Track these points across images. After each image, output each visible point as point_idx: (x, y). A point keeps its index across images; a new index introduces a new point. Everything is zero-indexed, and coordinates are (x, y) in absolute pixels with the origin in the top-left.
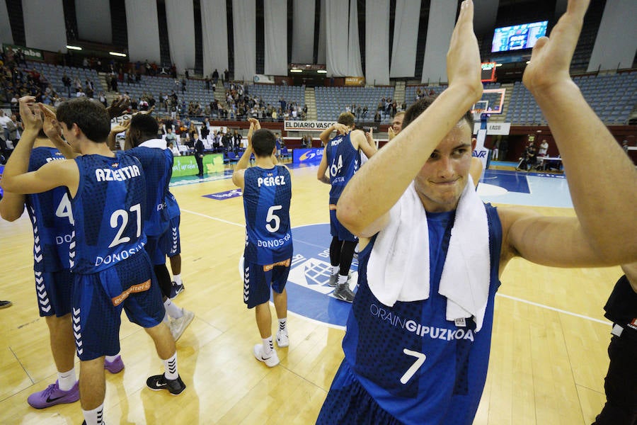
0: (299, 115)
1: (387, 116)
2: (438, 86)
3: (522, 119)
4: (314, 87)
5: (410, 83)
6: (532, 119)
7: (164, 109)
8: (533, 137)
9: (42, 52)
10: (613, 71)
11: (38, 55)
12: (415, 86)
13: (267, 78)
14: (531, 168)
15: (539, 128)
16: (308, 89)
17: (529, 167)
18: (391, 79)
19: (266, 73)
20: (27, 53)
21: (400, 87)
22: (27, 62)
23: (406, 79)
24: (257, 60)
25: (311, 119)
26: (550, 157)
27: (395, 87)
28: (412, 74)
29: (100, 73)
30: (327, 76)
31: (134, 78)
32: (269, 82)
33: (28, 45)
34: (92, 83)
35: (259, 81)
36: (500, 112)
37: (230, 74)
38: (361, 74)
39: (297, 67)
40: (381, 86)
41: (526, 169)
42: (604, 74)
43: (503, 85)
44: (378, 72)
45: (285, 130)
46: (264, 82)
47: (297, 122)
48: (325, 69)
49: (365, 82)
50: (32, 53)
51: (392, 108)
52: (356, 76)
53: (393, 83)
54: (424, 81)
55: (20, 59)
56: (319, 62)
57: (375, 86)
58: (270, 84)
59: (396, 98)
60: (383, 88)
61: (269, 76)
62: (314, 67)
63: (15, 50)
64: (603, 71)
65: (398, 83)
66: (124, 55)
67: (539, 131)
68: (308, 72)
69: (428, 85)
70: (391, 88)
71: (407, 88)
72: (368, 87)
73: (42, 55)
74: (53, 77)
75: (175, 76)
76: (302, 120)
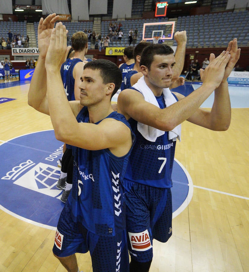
0: (22, 44)
2: (124, 20)
4: (33, 22)
5: (104, 18)
6: (192, 44)
8: (193, 56)
10: (243, 8)
12: (108, 21)
14: (194, 78)
15: (197, 49)
16: (28, 24)
17: (192, 78)
18: (90, 16)
21: (97, 21)
23: (102, 16)
25: (32, 46)
27: (93, 21)
28: (105, 12)
30: (43, 14)
36: (171, 38)
38: (68, 13)
39: (19, 7)
40: (84, 21)
41: (191, 79)
42: (238, 11)
43: (170, 19)
45: (13, 55)
47: (22, 49)
48: (41, 9)
49: (71, 18)
51: (92, 37)
52: (64, 13)
53: (92, 18)
54: (114, 16)
56: (36, 4)
57: (79, 21)
59: (94, 30)
62: (33, 8)
64: (237, 9)
65: (96, 19)
67: (197, 52)
68: (28, 11)
69: (117, 20)
70: (91, 22)
71: (102, 22)
72: (73, 21)
76: (25, 47)
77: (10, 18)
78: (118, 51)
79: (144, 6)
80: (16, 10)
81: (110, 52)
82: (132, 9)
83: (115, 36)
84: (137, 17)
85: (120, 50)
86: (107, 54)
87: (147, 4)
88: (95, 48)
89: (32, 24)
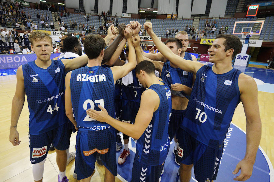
2: (218, 19)
3: (270, 38)
4: (150, 19)
5: (202, 17)
7: (78, 29)
9: (30, 3)
11: (28, 4)
12: (205, 19)
13: (128, 15)
16: (147, 20)
18: (192, 16)
19: (127, 12)
20: (24, 4)
21: (197, 20)
22: (23, 8)
23: (200, 16)
24: (123, 6)
28: (204, 13)
29: (53, 13)
30: (158, 14)
35: (124, 16)
36: (259, 34)
37: (110, 13)
39: (143, 9)
40: (186, 19)
43: (258, 19)
44: (185, 12)
46: (126, 17)
48: (157, 10)
49: (177, 17)
50: (26, 4)
53: (193, 17)
54: (210, 16)
55: (21, 6)
56: (154, 7)
57: (183, 19)
58: (129, 18)
62: (151, 9)
63: (19, 3)
65: (195, 17)
66: (64, 4)
68: (148, 12)
69: (212, 19)
70: (192, 20)
71: (200, 20)
72: (179, 19)
73: (30, 4)
74: (33, 14)
75: (85, 14)
76: (143, 36)
78: (210, 42)
79: (236, 8)
80: (140, 11)
81: (204, 42)
82: (226, 11)
83: (209, 30)
84: (230, 16)
85: (212, 41)
86: (201, 43)
87: (239, 7)
88: (193, 39)
89: (150, 20)
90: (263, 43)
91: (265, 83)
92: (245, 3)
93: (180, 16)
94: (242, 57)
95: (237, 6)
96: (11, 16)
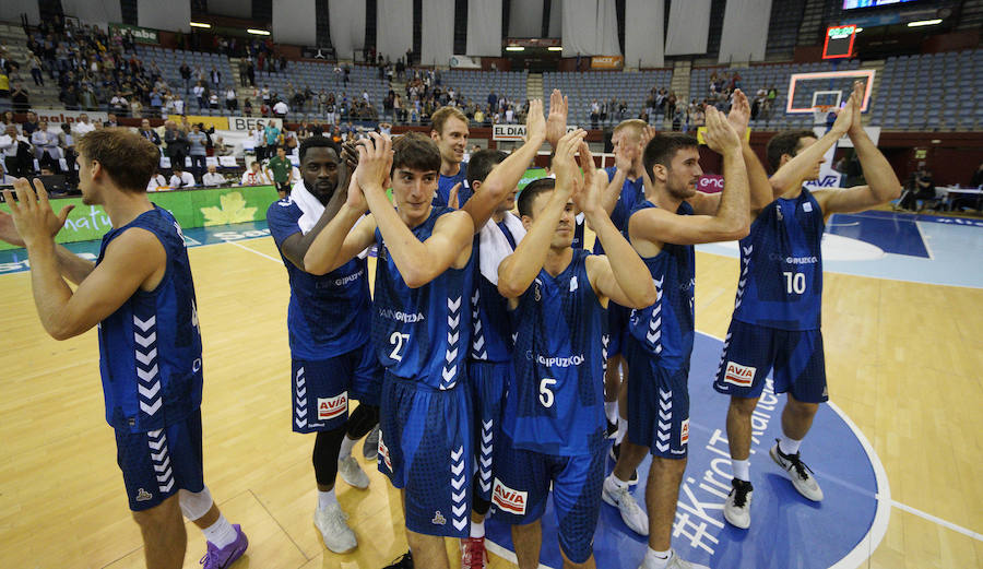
0: (516, 116)
1: (660, 116)
2: (747, 66)
3: (905, 121)
4: (542, 73)
5: (699, 63)
6: (922, 121)
7: (316, 109)
8: (924, 152)
9: (158, 32)
11: (153, 36)
12: (707, 68)
13: (470, 60)
14: (923, 208)
15: (936, 135)
16: (531, 75)
17: (919, 204)
18: (667, 58)
19: (468, 53)
20: (138, 34)
21: (682, 70)
22: (137, 47)
23: (693, 58)
24: (456, 34)
26: (962, 187)
27: (673, 70)
28: (703, 50)
29: (232, 60)
30: (564, 56)
31: (278, 66)
32: (472, 66)
33: (140, 24)
34: (219, 74)
35: (459, 66)
37: (415, 55)
38: (617, 52)
39: (516, 43)
40: (651, 69)
41: (914, 209)
43: (865, 63)
44: (645, 46)
45: (494, 139)
46: (465, 66)
47: (513, 126)
48: (560, 45)
49: (623, 64)
50: (144, 35)
51: (667, 103)
52: (610, 54)
53: (670, 64)
54: (723, 58)
55: (129, 44)
56: (551, 34)
57: (640, 69)
58: (475, 70)
59: (673, 88)
60: (654, 72)
61: (473, 57)
62: (543, 43)
63: (123, 32)
65: (678, 64)
66: (267, 33)
67: (936, 142)
68: (534, 50)
69: (729, 67)
70: (667, 72)
71: (694, 71)
72: (628, 70)
73: (158, 36)
74: (169, 66)
75: (335, 61)
76: (521, 124)
77: (493, 66)
79: (799, 34)
80: (508, 49)
82: (768, 42)
83: (722, 102)
84: (780, 59)
87: (806, 30)
88: (673, 129)
89: (540, 75)
90: (881, 134)
91: (886, 254)
92: (822, 19)
93: (632, 59)
94: (821, 181)
95: (799, 27)
96: (97, 75)
